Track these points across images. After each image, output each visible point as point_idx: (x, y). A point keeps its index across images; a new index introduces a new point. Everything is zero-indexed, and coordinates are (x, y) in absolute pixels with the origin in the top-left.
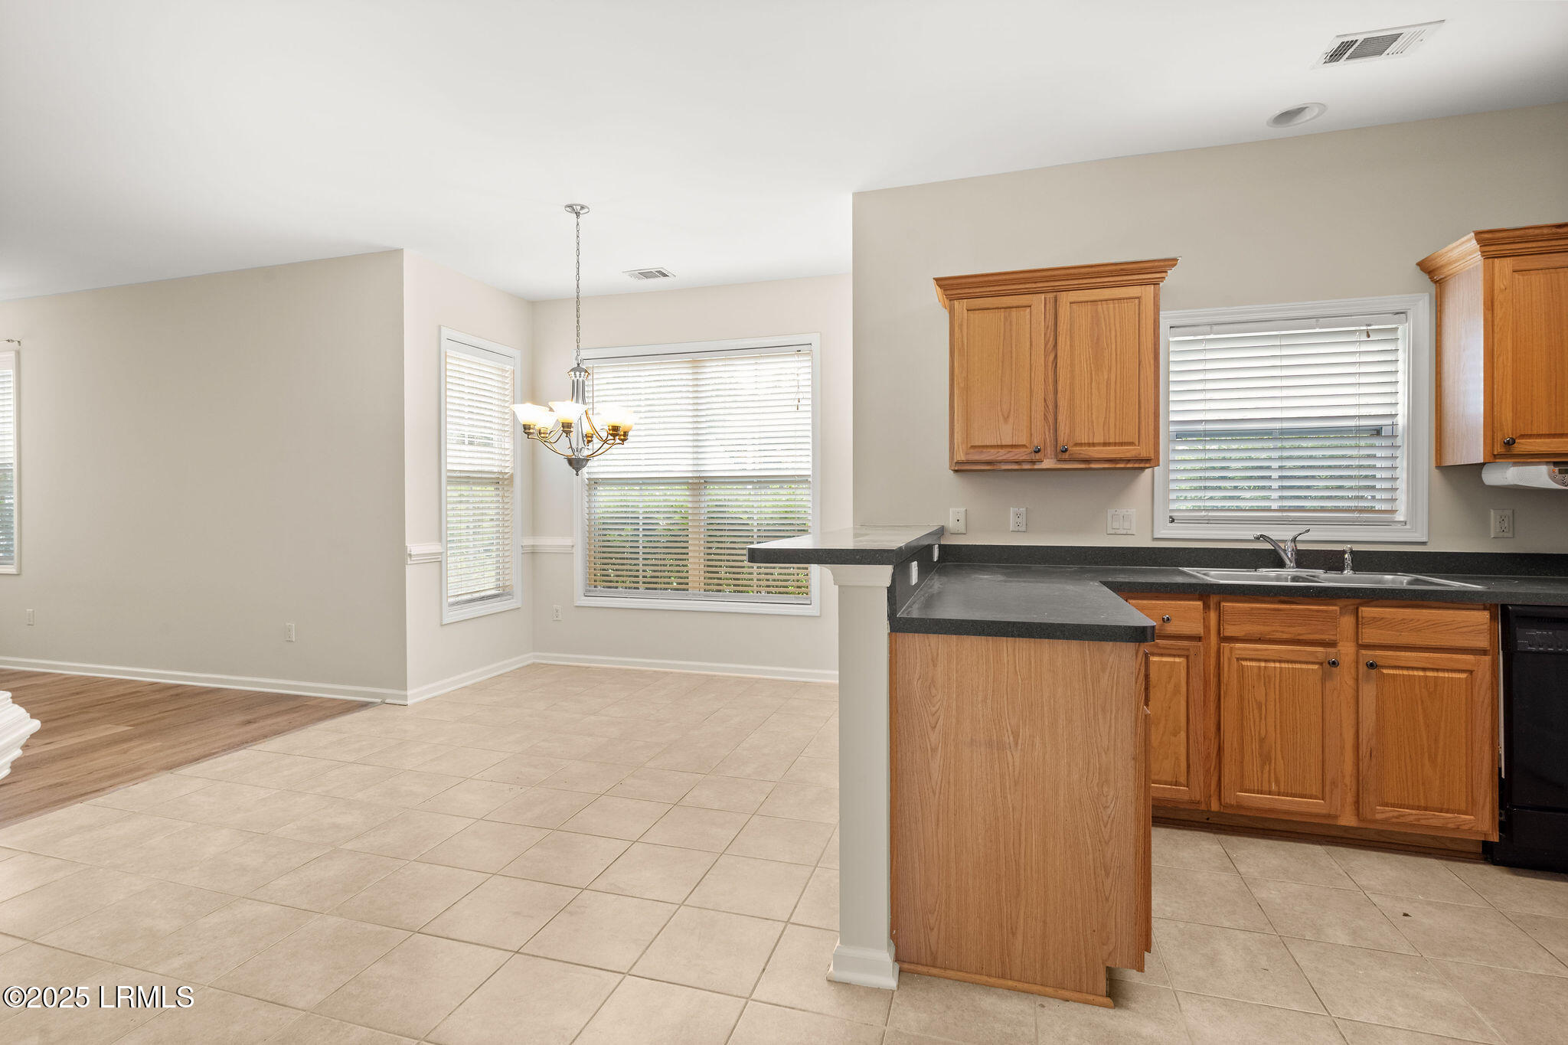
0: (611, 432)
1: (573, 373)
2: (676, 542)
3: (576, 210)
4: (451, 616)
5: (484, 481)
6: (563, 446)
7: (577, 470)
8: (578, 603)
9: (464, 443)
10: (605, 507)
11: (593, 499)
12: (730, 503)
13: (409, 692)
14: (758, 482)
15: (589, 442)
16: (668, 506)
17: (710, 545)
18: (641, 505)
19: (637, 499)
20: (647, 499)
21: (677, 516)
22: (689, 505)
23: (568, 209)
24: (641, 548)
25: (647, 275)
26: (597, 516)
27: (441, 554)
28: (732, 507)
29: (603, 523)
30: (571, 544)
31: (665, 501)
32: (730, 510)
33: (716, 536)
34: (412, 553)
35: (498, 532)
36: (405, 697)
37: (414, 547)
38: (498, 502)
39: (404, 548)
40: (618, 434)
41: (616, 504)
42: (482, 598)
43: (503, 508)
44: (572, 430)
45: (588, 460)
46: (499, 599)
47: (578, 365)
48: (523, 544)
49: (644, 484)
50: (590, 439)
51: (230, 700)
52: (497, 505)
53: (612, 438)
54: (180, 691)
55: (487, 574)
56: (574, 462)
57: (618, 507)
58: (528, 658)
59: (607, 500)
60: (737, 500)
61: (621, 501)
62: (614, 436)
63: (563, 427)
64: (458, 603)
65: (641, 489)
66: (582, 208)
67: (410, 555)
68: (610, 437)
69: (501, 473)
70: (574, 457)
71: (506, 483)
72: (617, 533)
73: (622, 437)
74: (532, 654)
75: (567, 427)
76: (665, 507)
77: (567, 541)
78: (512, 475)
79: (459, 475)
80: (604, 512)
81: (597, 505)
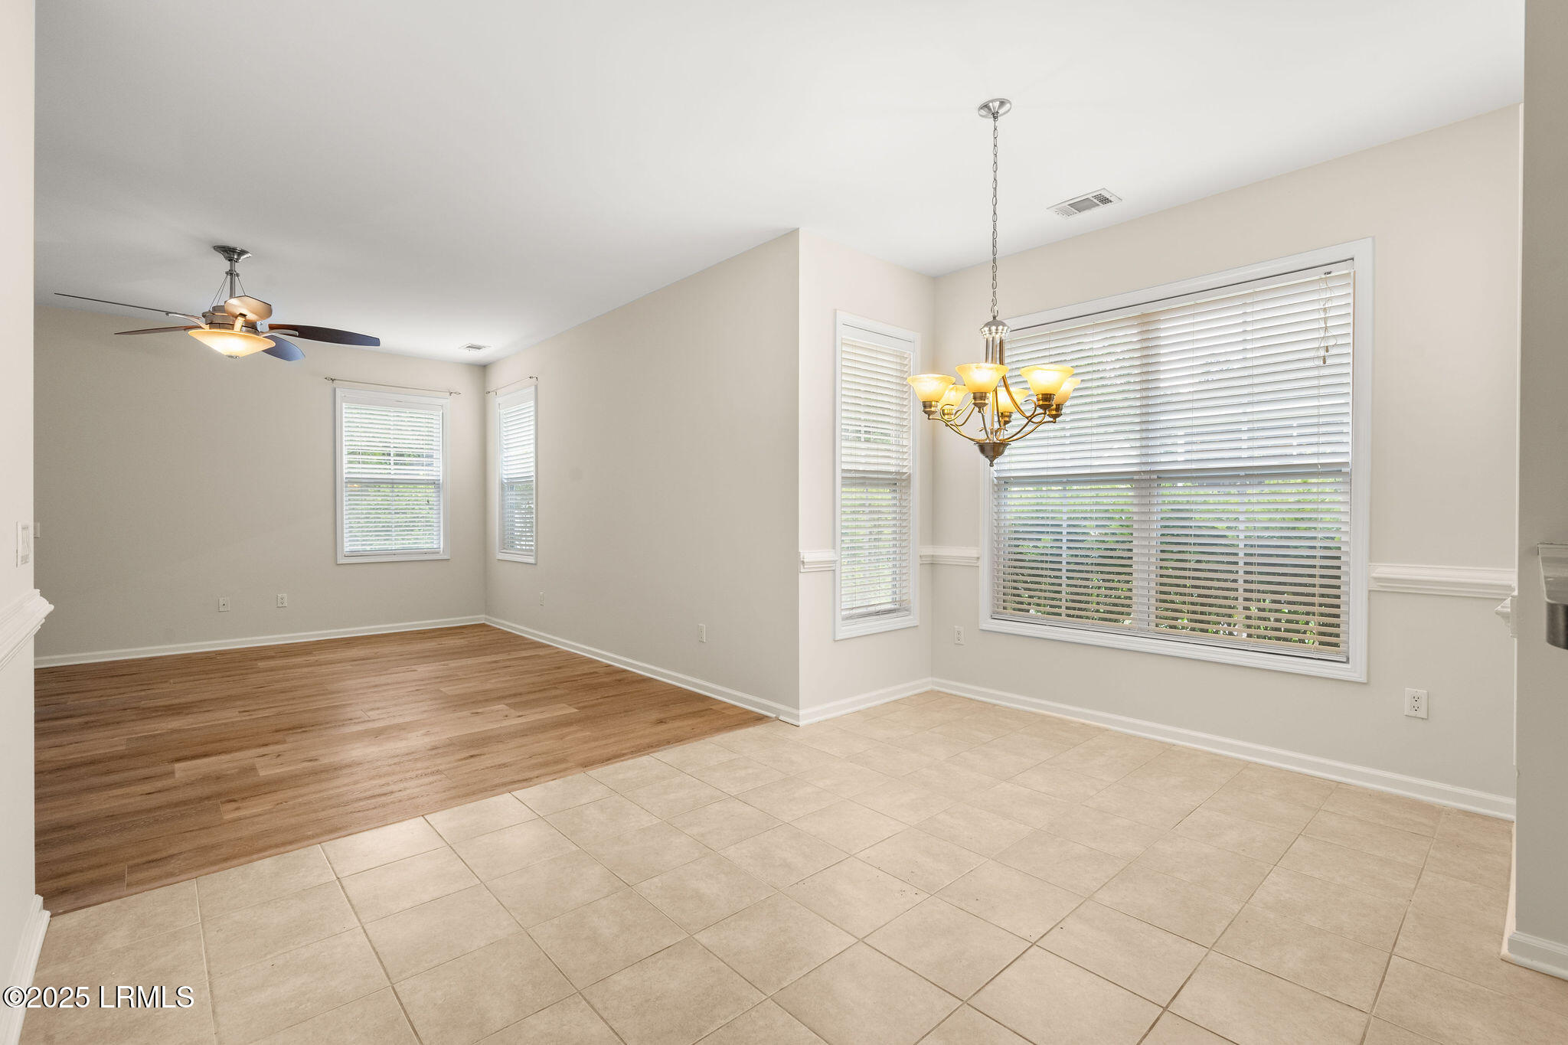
0: (1041, 403)
1: (986, 329)
2: (1111, 557)
3: (991, 110)
4: (845, 631)
5: (881, 482)
6: (975, 428)
7: (992, 459)
8: (984, 626)
9: (860, 441)
10: (1017, 512)
11: (1003, 502)
12: (1193, 507)
13: (801, 712)
14: (1247, 476)
15: (1006, 423)
16: (1100, 511)
17: (1165, 564)
18: (1065, 509)
19: (1058, 502)
20: (1072, 501)
21: (1114, 524)
22: (1135, 509)
23: (983, 112)
24: (1064, 563)
25: (1080, 206)
26: (1008, 523)
27: (835, 562)
28: (1196, 511)
29: (1015, 532)
30: (976, 556)
31: (1097, 504)
32: (1197, 516)
33: (1172, 552)
34: (805, 560)
35: (895, 539)
36: (797, 717)
37: (808, 554)
38: (895, 505)
39: (798, 554)
40: (1049, 405)
41: (1031, 508)
42: (878, 613)
43: (901, 512)
44: (986, 401)
45: (1008, 444)
46: (895, 614)
47: (994, 318)
48: (922, 554)
49: (1068, 482)
50: (1007, 419)
51: (654, 693)
52: (895, 509)
53: (1042, 411)
54: (624, 676)
55: (883, 586)
56: (988, 448)
57: (1033, 511)
58: (926, 684)
59: (1019, 501)
60: (1205, 503)
61: (1038, 504)
62: (1045, 407)
63: (975, 398)
64: (851, 617)
65: (1065, 490)
66: (1002, 103)
67: (803, 562)
68: (1039, 411)
69: (897, 473)
70: (988, 441)
71: (903, 484)
72: (1032, 544)
73: (1054, 412)
74: (930, 679)
75: (979, 399)
76: (1097, 511)
77: (972, 552)
78: (910, 475)
79: (854, 475)
80: (1016, 518)
81: (1008, 509)
